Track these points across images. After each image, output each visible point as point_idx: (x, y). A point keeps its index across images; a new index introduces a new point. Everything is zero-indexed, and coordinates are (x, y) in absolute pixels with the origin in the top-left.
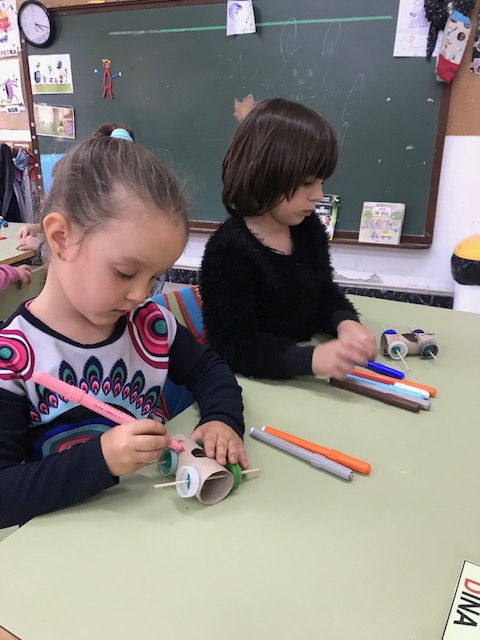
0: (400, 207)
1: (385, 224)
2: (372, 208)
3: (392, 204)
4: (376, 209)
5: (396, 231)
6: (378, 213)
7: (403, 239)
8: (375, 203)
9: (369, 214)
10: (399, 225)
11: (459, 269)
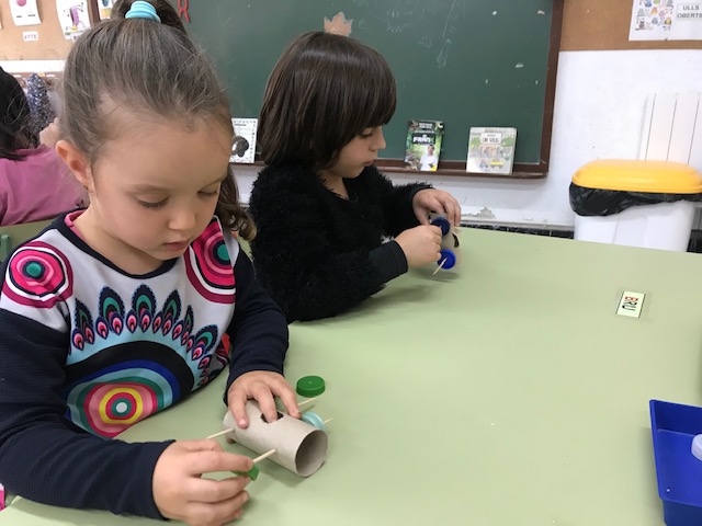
0: (511, 132)
1: (495, 152)
2: (480, 134)
3: (503, 129)
4: (485, 135)
5: (507, 159)
6: (486, 140)
7: (515, 167)
8: (484, 129)
9: (477, 141)
10: (510, 152)
11: (578, 199)
